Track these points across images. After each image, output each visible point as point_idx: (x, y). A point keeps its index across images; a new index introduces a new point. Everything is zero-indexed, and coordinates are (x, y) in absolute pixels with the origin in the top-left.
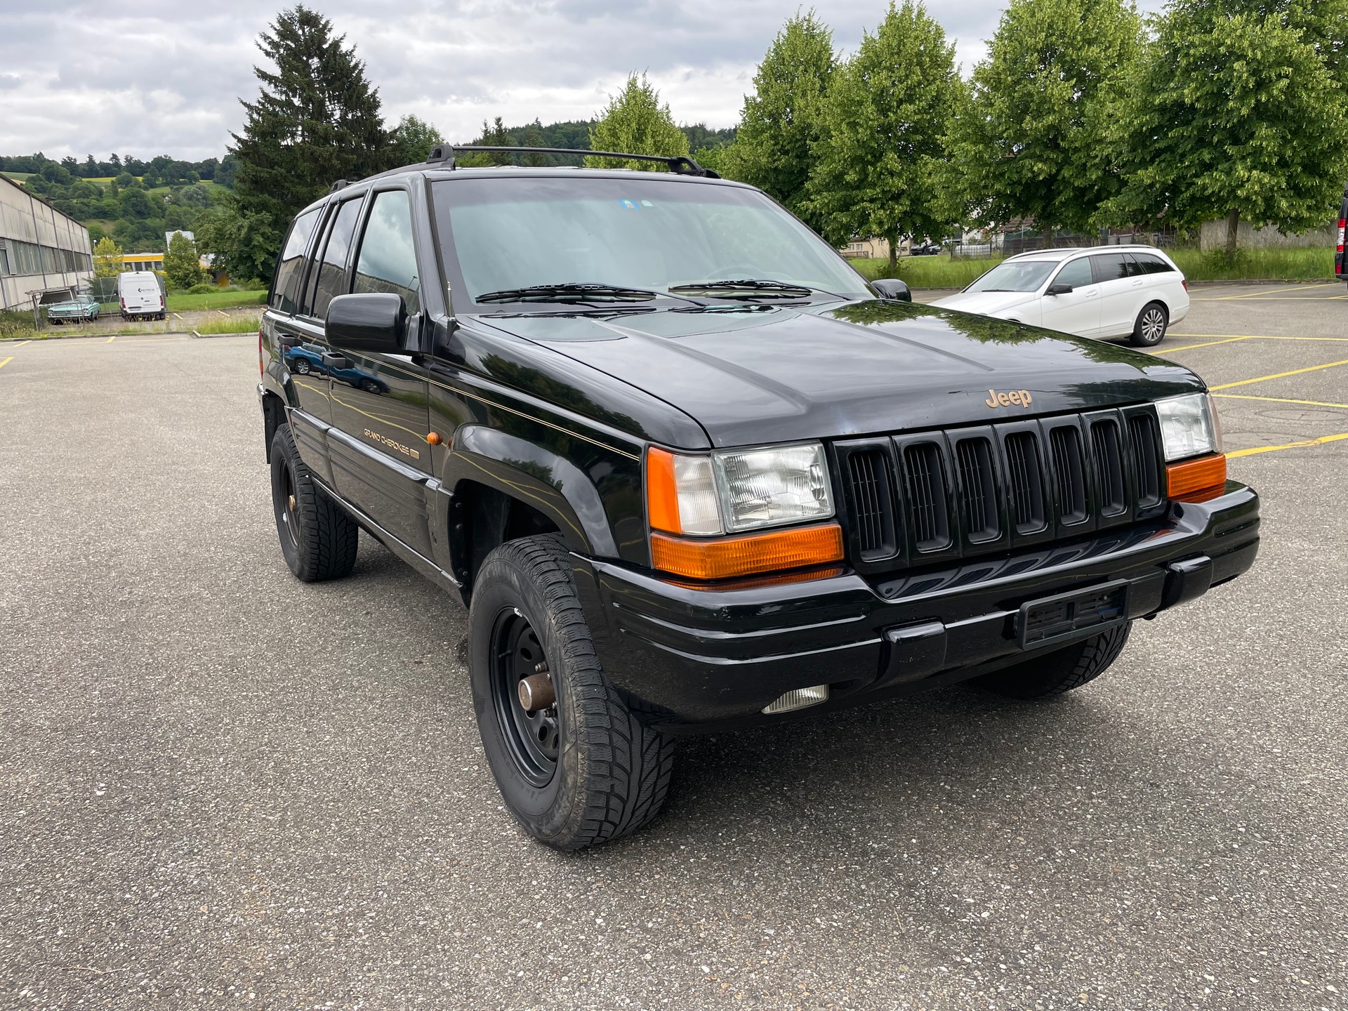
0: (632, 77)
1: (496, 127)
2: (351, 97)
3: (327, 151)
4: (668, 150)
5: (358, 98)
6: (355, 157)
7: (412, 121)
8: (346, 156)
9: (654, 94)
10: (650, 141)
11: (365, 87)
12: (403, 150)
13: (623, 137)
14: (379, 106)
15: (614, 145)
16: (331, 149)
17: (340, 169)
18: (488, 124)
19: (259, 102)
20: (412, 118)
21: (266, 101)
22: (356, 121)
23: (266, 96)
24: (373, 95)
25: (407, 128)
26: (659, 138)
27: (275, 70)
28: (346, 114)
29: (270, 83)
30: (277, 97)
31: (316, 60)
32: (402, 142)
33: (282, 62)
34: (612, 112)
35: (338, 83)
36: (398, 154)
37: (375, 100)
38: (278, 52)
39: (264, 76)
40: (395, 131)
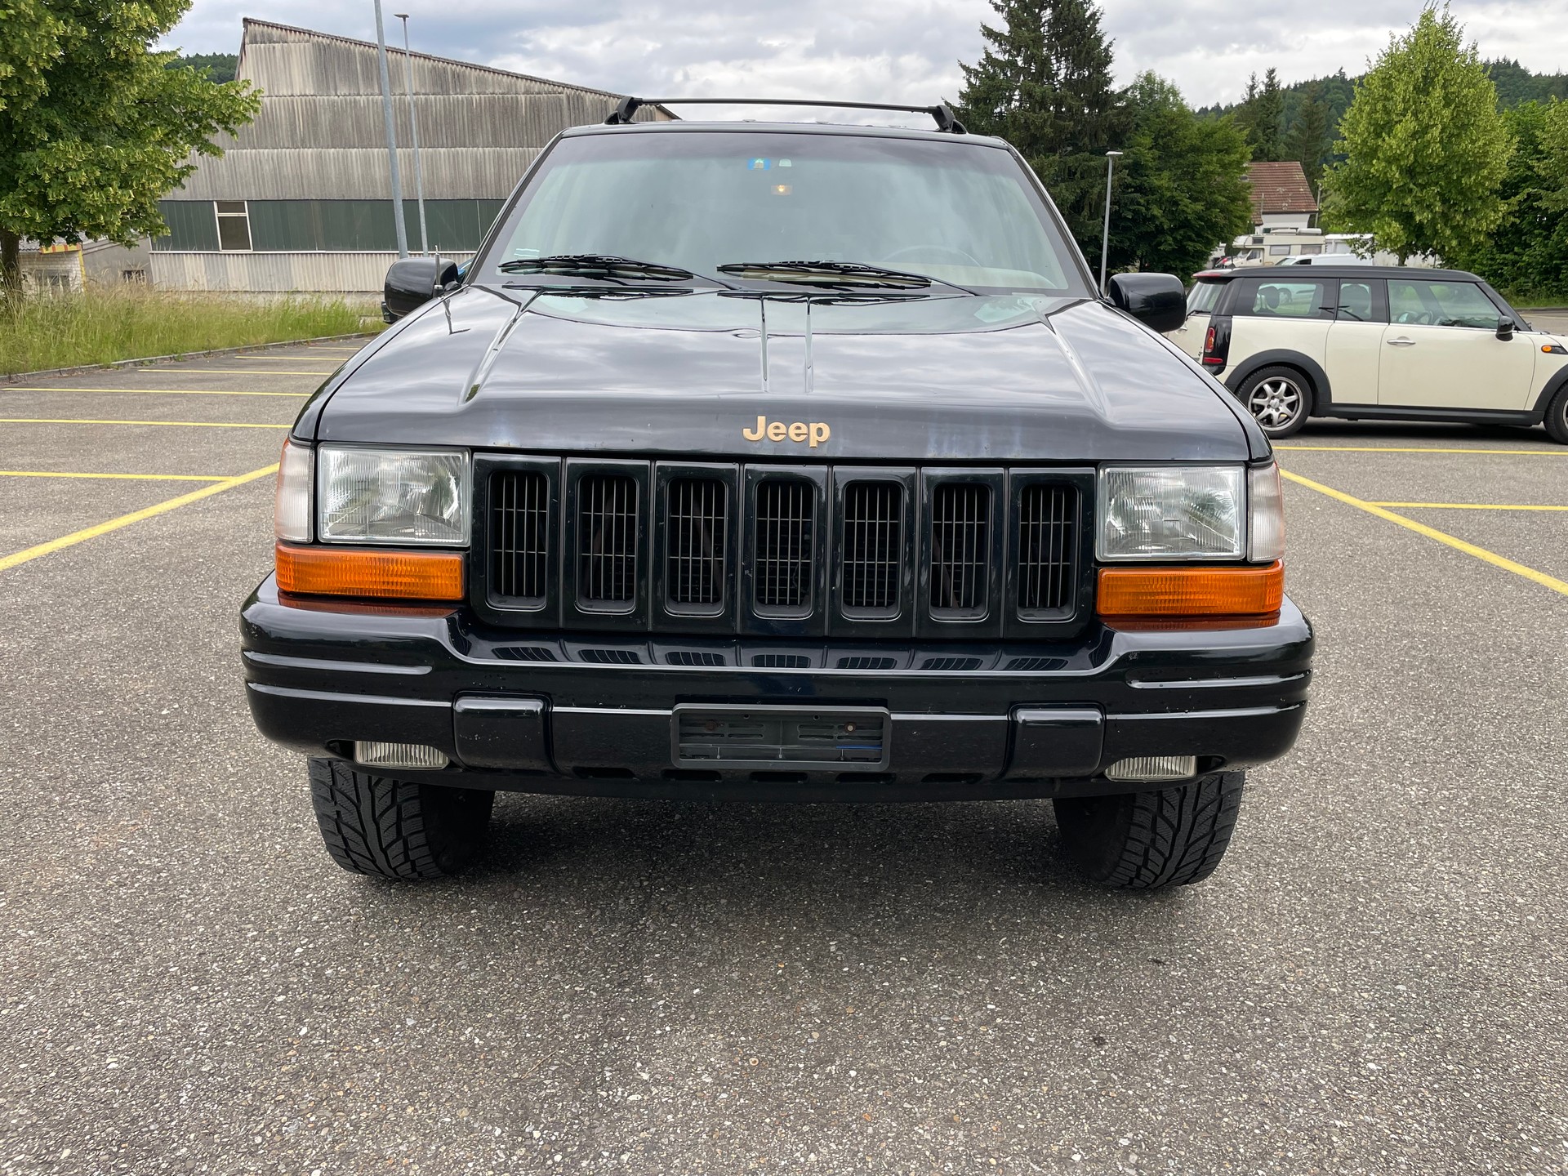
0: (1428, 8)
1: (1266, 80)
2: (1080, 52)
3: (1041, 118)
4: (1465, 105)
5: (1088, 53)
6: (1072, 123)
7: (1149, 78)
8: (1062, 123)
9: (1456, 30)
10: (1438, 93)
11: (1099, 40)
12: (1130, 113)
13: (1400, 88)
14: (1110, 61)
15: (1387, 99)
16: (1046, 115)
17: (1052, 139)
18: (1256, 78)
19: (980, 64)
20: (1150, 74)
21: (987, 62)
22: (1082, 81)
23: (988, 56)
24: (1106, 50)
25: (1142, 87)
26: (1454, 89)
27: (1002, 26)
28: (1072, 74)
29: (995, 41)
30: (1001, 57)
31: (1049, 11)
32: (1132, 102)
33: (1012, 18)
34: (1391, 55)
35: (1068, 37)
36: (1123, 119)
37: (1107, 56)
38: (1008, 5)
39: (989, 33)
40: (1126, 91)
